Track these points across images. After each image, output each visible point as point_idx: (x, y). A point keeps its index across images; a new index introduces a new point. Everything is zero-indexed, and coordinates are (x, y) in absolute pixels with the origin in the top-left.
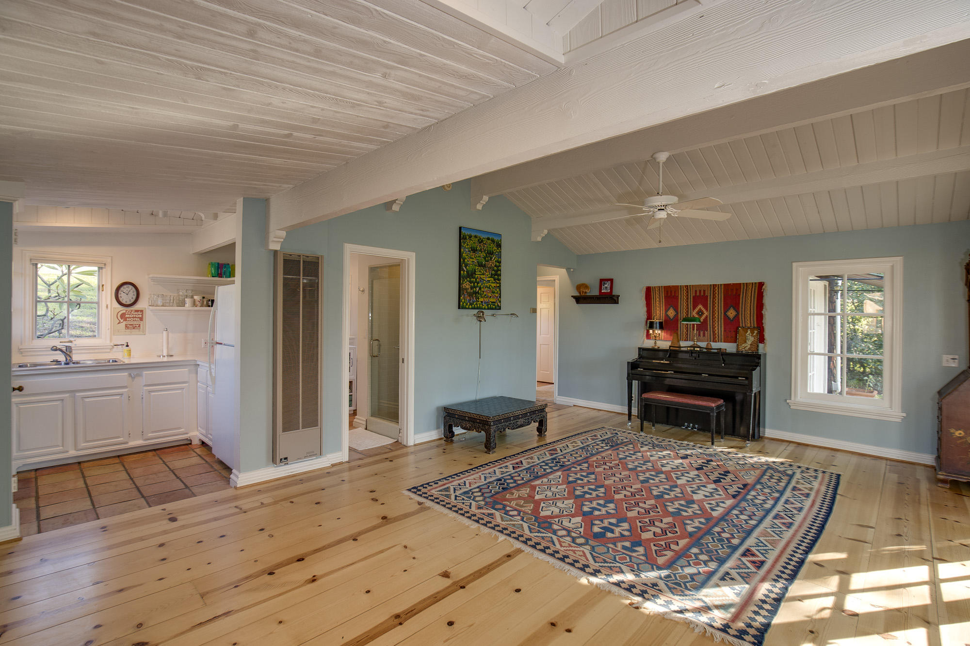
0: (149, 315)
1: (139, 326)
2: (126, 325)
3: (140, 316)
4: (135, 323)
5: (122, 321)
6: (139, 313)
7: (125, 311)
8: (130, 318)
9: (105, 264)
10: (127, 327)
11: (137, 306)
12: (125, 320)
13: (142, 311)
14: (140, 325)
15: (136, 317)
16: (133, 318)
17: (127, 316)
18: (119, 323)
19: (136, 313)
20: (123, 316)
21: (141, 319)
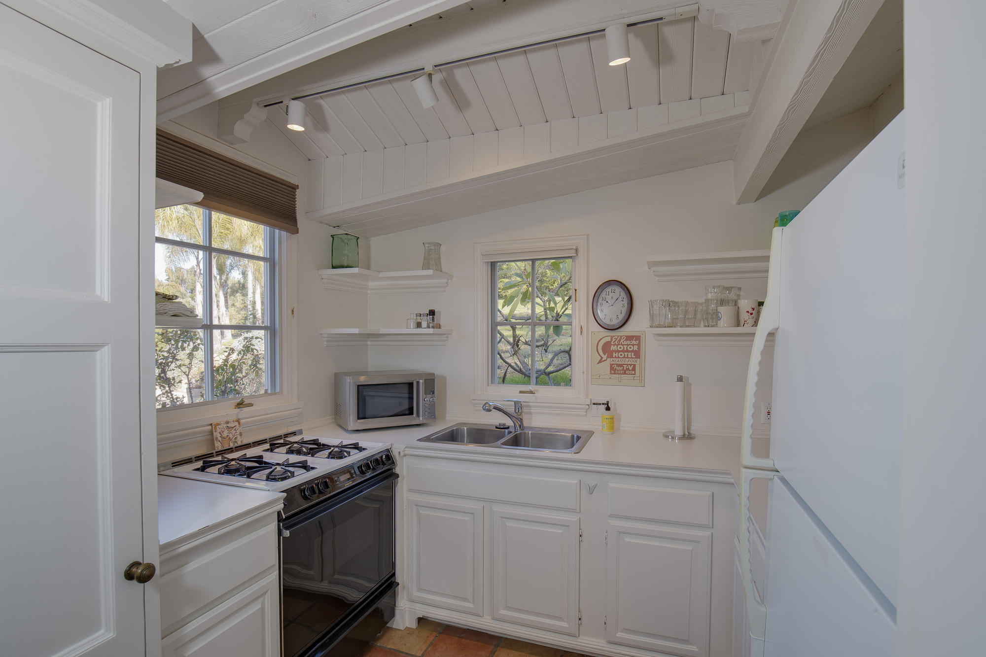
0: (651, 346)
1: (634, 369)
2: (611, 365)
3: (636, 348)
4: (627, 361)
5: (605, 357)
6: (634, 342)
7: (609, 339)
8: (619, 351)
9: (577, 250)
10: (613, 370)
11: (631, 328)
12: (610, 356)
13: (638, 338)
14: (634, 365)
15: (628, 351)
16: (623, 351)
17: (613, 348)
18: (600, 362)
19: (629, 342)
20: (606, 348)
21: (637, 354)
